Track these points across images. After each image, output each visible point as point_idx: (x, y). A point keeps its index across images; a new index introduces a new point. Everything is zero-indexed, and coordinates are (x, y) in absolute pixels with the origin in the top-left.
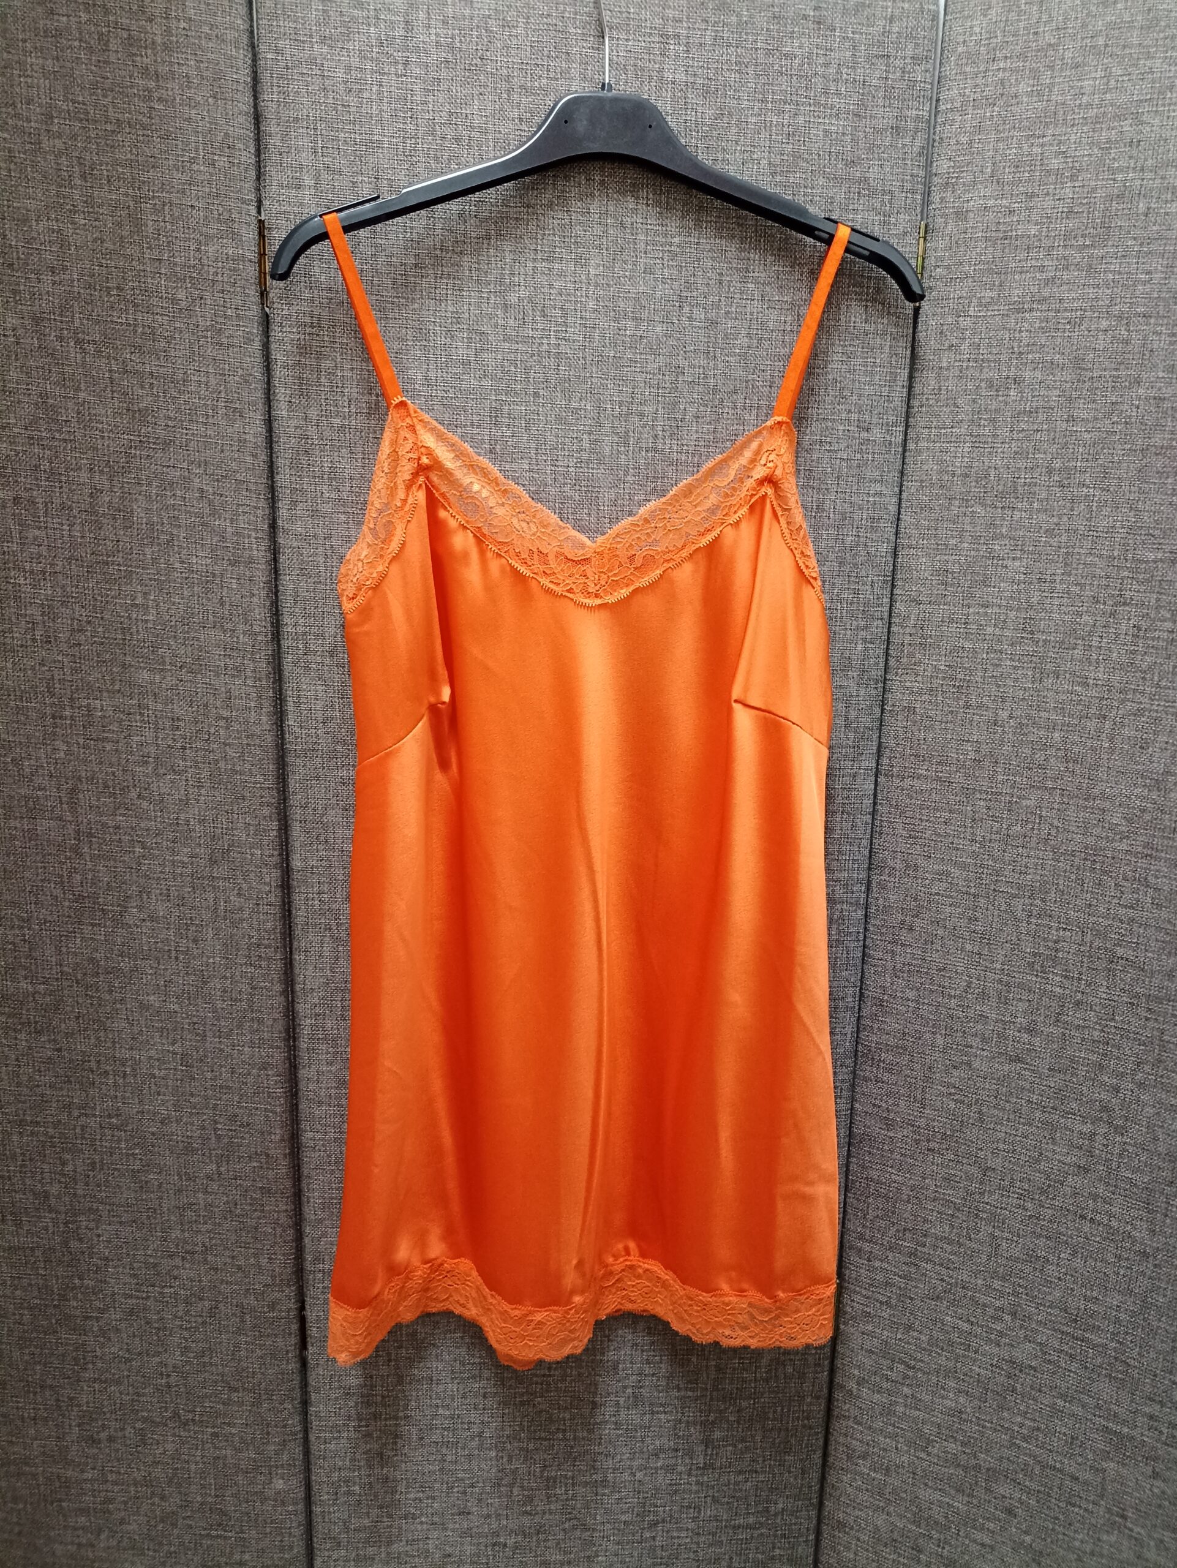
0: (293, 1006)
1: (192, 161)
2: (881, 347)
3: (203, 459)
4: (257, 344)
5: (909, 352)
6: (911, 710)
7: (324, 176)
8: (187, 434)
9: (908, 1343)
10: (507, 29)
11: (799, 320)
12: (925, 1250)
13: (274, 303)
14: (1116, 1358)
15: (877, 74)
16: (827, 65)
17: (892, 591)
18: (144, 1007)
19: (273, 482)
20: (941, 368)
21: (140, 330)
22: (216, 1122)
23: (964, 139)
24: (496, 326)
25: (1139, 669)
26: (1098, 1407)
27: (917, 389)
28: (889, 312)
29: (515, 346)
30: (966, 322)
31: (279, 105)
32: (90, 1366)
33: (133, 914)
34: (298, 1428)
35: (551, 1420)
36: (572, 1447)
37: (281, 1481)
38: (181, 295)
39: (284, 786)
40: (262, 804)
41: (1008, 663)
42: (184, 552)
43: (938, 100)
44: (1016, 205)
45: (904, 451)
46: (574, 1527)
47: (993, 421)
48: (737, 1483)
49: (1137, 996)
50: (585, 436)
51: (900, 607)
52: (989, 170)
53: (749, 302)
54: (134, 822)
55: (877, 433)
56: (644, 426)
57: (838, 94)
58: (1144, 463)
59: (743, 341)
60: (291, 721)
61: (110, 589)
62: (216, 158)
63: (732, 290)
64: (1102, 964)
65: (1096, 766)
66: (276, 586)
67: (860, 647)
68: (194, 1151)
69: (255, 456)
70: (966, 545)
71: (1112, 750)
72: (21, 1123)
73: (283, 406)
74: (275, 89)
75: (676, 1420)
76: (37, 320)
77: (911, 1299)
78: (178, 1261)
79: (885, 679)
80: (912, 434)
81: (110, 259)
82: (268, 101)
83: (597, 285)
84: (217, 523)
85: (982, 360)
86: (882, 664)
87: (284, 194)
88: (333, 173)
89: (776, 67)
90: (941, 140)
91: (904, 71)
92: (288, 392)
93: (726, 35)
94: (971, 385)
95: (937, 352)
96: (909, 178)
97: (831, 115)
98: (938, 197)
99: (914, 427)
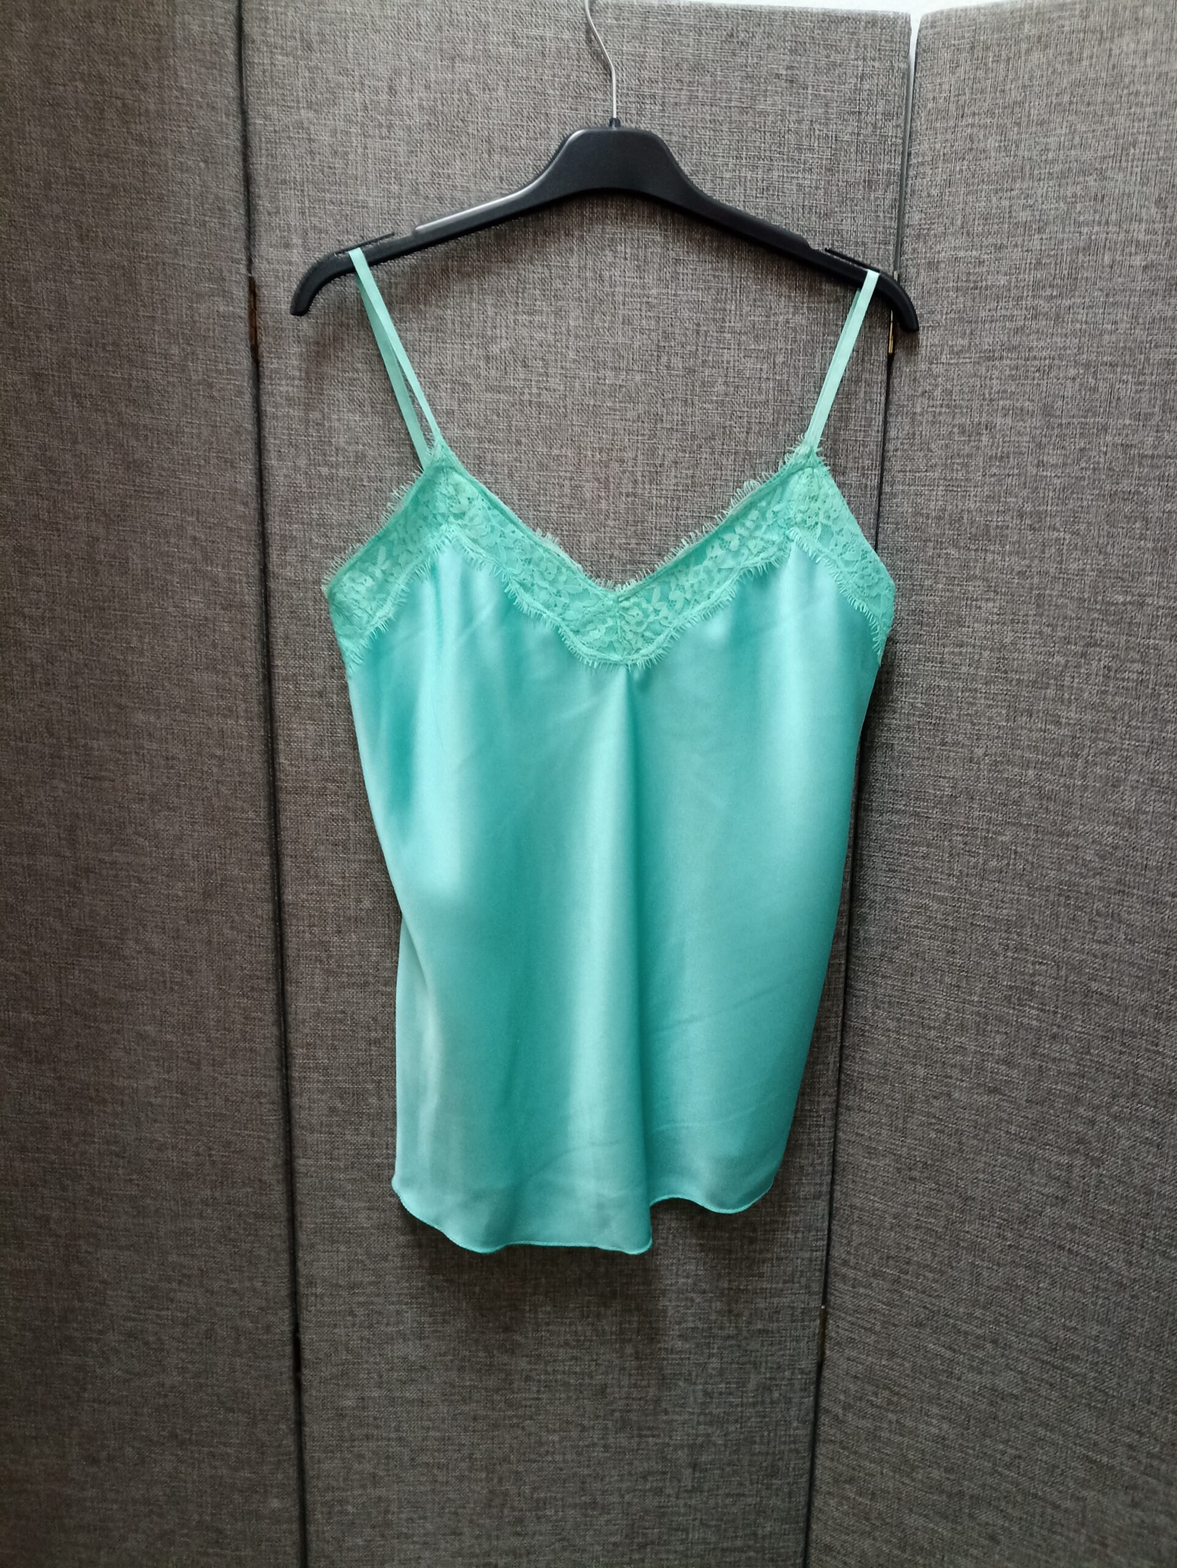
0: (285, 1036)
1: (184, 223)
2: (857, 393)
3: (195, 507)
4: (248, 398)
5: (883, 398)
7: (311, 234)
8: (180, 484)
9: (892, 1369)
10: (487, 92)
11: (775, 368)
12: (908, 1277)
13: (265, 357)
14: (1095, 1388)
15: (850, 129)
16: (800, 122)
18: (142, 1036)
19: (264, 528)
20: (915, 413)
21: (134, 384)
22: (210, 1149)
23: (934, 192)
24: (479, 376)
25: (1109, 710)
26: (1077, 1435)
27: (892, 433)
28: (863, 360)
29: (497, 396)
30: (937, 369)
31: (268, 168)
32: (90, 1386)
33: (131, 947)
34: (292, 1449)
35: (541, 1444)
36: (561, 1469)
37: (276, 1500)
38: (175, 350)
39: (275, 822)
40: (254, 839)
41: (982, 701)
42: (177, 597)
43: (909, 154)
44: (986, 256)
45: (880, 494)
46: (564, 1549)
47: (965, 465)
48: (726, 1506)
49: (1111, 1030)
50: (566, 482)
52: (959, 222)
53: (725, 351)
54: (131, 858)
55: (854, 477)
56: (624, 472)
57: (811, 149)
58: (1112, 507)
59: (720, 388)
60: (282, 760)
61: (107, 634)
62: (207, 219)
63: (708, 339)
64: (1078, 998)
65: (1069, 803)
66: (267, 629)
68: (189, 1176)
69: (246, 504)
71: (1085, 788)
72: (23, 1149)
73: (273, 455)
74: (263, 152)
75: (664, 1443)
76: (37, 376)
77: (894, 1325)
78: (174, 1285)
80: (887, 477)
81: (107, 317)
82: (257, 164)
83: (577, 336)
84: (209, 568)
85: (956, 406)
87: (272, 254)
88: (321, 232)
89: (750, 124)
90: (913, 191)
91: (875, 126)
92: (277, 442)
93: (700, 94)
94: (944, 431)
95: (911, 398)
96: (881, 229)
97: (804, 170)
98: (910, 248)
99: (889, 470)
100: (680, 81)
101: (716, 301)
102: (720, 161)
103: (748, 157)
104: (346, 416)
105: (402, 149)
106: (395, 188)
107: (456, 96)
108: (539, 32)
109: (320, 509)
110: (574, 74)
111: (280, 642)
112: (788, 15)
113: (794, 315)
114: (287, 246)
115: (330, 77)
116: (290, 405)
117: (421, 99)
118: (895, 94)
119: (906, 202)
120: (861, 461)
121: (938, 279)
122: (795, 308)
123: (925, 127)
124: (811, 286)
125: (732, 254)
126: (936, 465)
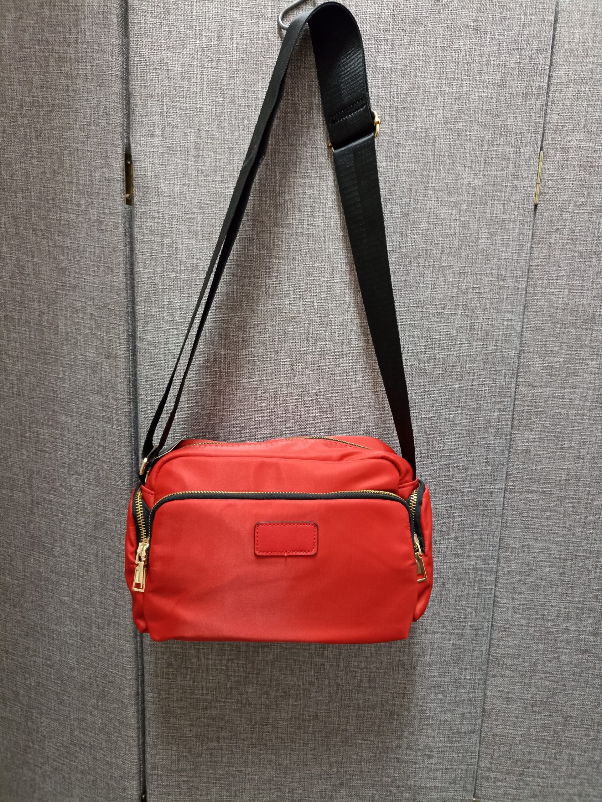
2: (513, 229)
3: (92, 296)
5: (531, 232)
6: (528, 451)
7: (168, 129)
8: (84, 282)
11: (460, 212)
13: (136, 205)
15: (514, 60)
16: (481, 56)
17: (517, 377)
19: (134, 310)
20: (550, 243)
27: (535, 254)
28: (519, 207)
30: (566, 216)
31: (141, 88)
38: (82, 202)
42: (82, 349)
45: (526, 293)
50: (324, 284)
51: (523, 389)
53: (428, 202)
55: (510, 282)
57: (488, 73)
59: (424, 225)
63: (418, 194)
66: (135, 371)
67: (496, 414)
70: (564, 351)
73: (141, 265)
74: (139, 78)
79: (511, 433)
80: (531, 283)
82: (135, 85)
84: (99, 333)
85: (577, 239)
86: (510, 425)
87: (143, 140)
88: (173, 127)
89: (449, 58)
90: (553, 101)
91: (531, 57)
92: (144, 257)
93: (417, 39)
94: (569, 254)
95: (548, 233)
96: (533, 124)
98: (550, 136)
99: (532, 278)
100: (404, 30)
101: (423, 170)
102: (428, 81)
103: (447, 78)
104: (187, 241)
105: (225, 75)
106: (220, 99)
109: (169, 299)
111: (143, 380)
113: (474, 178)
114: (152, 136)
115: (181, 29)
116: (151, 235)
117: (237, 44)
118: (545, 37)
119: (549, 107)
120: (515, 272)
121: (568, 158)
122: (475, 174)
123: (562, 60)
124: (485, 160)
125: (434, 142)
126: (564, 276)
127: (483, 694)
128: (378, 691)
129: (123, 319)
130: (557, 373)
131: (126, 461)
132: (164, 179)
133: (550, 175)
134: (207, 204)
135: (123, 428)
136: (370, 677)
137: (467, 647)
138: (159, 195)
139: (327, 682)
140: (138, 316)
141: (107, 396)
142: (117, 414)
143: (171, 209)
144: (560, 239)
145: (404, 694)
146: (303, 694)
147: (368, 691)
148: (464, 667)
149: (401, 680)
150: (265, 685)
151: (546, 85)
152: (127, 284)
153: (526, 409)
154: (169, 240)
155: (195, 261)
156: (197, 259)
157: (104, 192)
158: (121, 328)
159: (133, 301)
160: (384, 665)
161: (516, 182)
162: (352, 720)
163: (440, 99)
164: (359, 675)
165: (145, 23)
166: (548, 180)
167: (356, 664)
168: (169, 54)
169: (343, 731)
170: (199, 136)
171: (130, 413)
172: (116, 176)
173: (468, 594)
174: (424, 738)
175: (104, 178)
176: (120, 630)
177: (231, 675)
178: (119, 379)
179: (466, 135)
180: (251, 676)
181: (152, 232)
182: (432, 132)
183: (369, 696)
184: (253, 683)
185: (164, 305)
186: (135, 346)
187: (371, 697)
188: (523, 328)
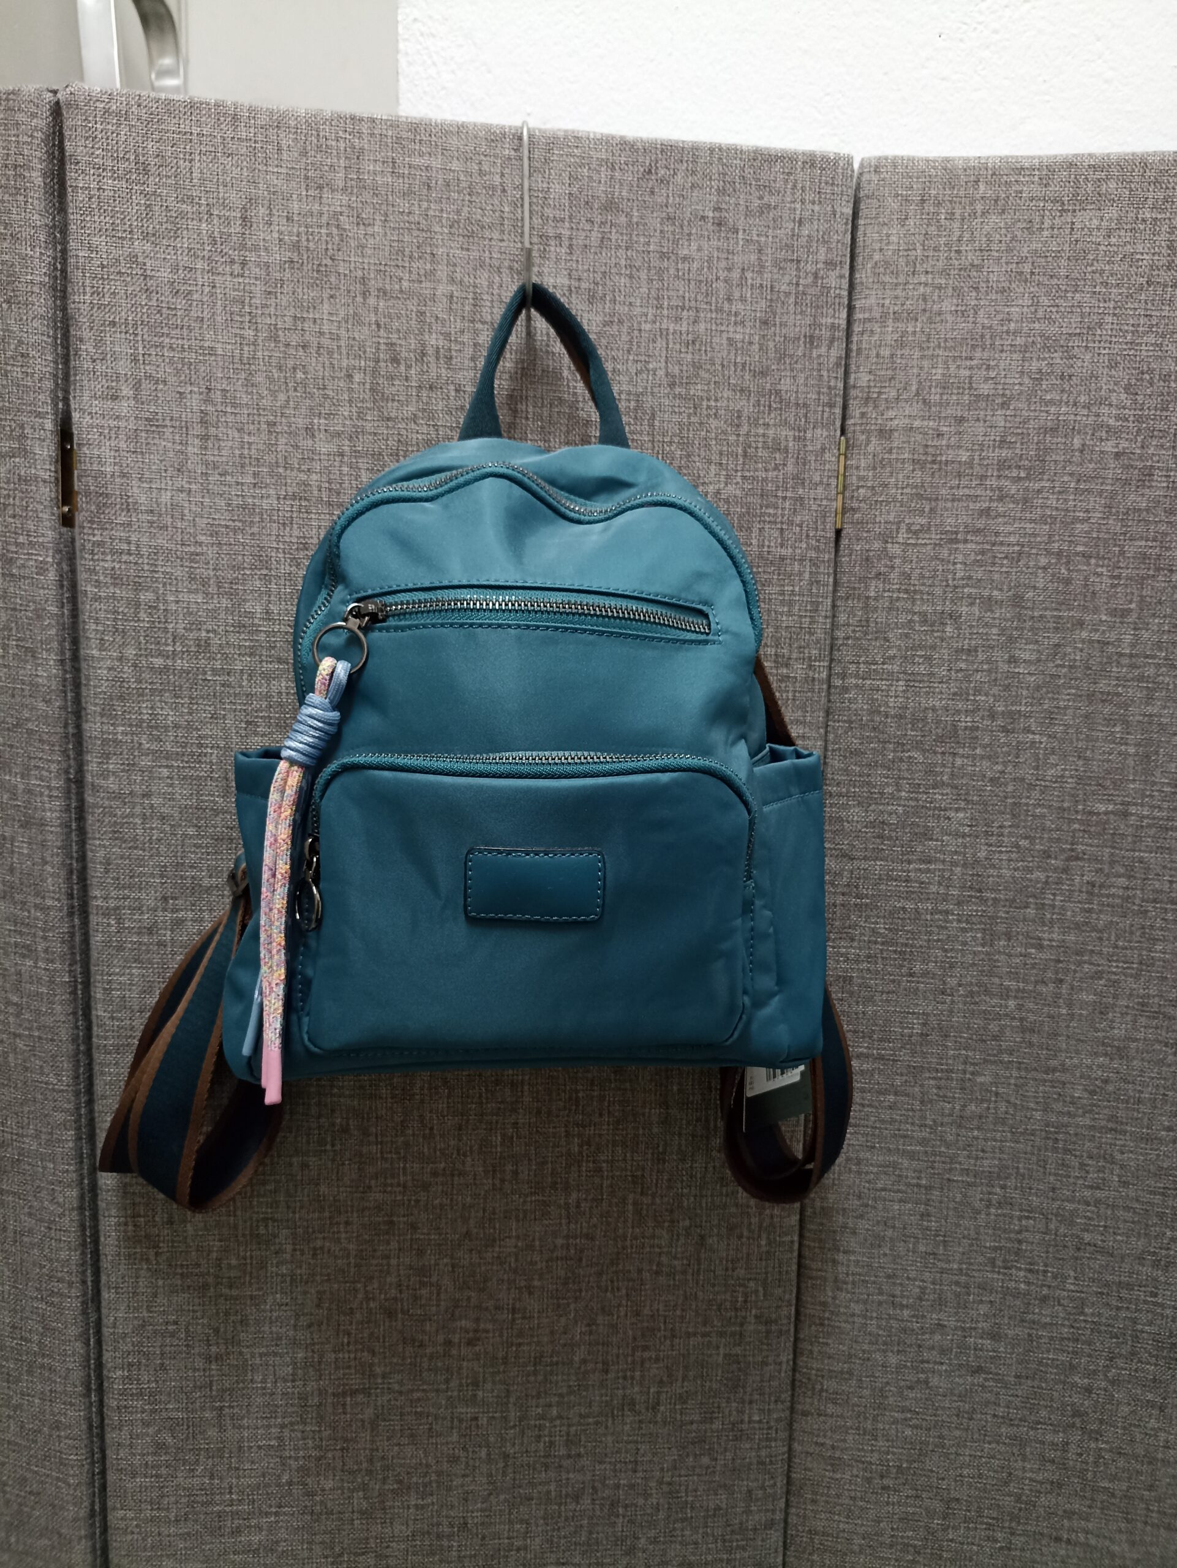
0: (99, 1354)
2: (800, 574)
5: (831, 580)
7: (146, 385)
10: (362, 227)
13: (84, 528)
15: (787, 279)
19: (79, 731)
20: (868, 598)
23: (886, 352)
27: (842, 618)
28: (808, 536)
30: (894, 550)
31: (92, 308)
39: (90, 1088)
40: (56, 1109)
41: (954, 924)
45: (829, 687)
47: (928, 659)
52: (914, 388)
55: (798, 670)
57: (743, 299)
60: (99, 1011)
70: (903, 794)
73: (94, 643)
74: (88, 289)
80: (837, 669)
82: (79, 303)
85: (915, 592)
87: (97, 406)
88: (157, 383)
89: (672, 271)
90: (859, 350)
91: (816, 275)
92: (100, 628)
93: (614, 237)
94: (903, 618)
95: (863, 579)
96: (825, 390)
97: (735, 323)
98: (858, 412)
99: (840, 661)
100: (590, 221)
102: (637, 311)
103: (670, 307)
104: (186, 597)
105: (259, 289)
106: (249, 333)
107: (324, 231)
108: (423, 161)
109: (152, 708)
110: (466, 209)
111: (100, 868)
112: (714, 150)
113: (726, 484)
114: (115, 398)
115: (171, 202)
116: (115, 585)
117: (280, 232)
118: (838, 241)
119: (853, 361)
120: (806, 651)
121: (891, 449)
122: (728, 476)
123: (871, 280)
124: (745, 452)
125: (653, 416)
126: (894, 657)
127: (786, 1449)
128: (585, 1462)
129: (57, 748)
130: (893, 834)
131: (64, 1034)
132: (140, 479)
133: (860, 478)
134: (227, 527)
135: (58, 965)
136: (568, 1434)
137: (751, 1359)
138: (129, 511)
139: (483, 1453)
140: (88, 745)
141: (24, 903)
142: (45, 938)
143: (153, 536)
144: (884, 591)
145: (636, 1462)
146: (437, 1482)
147: (566, 1463)
148: (747, 1398)
149: (629, 1435)
150: (360, 1470)
151: (845, 322)
152: (65, 680)
153: (840, 900)
154: (150, 596)
155: (204, 634)
156: (208, 632)
157: (17, 503)
158: (54, 767)
159: (77, 712)
160: (596, 1409)
161: (801, 491)
162: (537, 1526)
163: (660, 343)
164: (546, 1432)
165: (99, 189)
166: (858, 487)
167: (540, 1410)
168: (148, 247)
169: (518, 1550)
170: (208, 401)
171: (72, 935)
172: (41, 473)
173: (748, 1254)
174: (678, 1547)
175: (16, 477)
176: (55, 1382)
177: (290, 1457)
178: (48, 868)
179: (708, 407)
180: (330, 1455)
181: (117, 579)
182: (649, 402)
183: (568, 1472)
184: (334, 1469)
185: (142, 721)
186: (81, 802)
187: (571, 1476)
188: (826, 749)
